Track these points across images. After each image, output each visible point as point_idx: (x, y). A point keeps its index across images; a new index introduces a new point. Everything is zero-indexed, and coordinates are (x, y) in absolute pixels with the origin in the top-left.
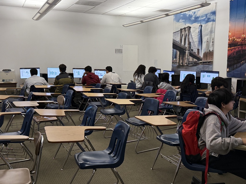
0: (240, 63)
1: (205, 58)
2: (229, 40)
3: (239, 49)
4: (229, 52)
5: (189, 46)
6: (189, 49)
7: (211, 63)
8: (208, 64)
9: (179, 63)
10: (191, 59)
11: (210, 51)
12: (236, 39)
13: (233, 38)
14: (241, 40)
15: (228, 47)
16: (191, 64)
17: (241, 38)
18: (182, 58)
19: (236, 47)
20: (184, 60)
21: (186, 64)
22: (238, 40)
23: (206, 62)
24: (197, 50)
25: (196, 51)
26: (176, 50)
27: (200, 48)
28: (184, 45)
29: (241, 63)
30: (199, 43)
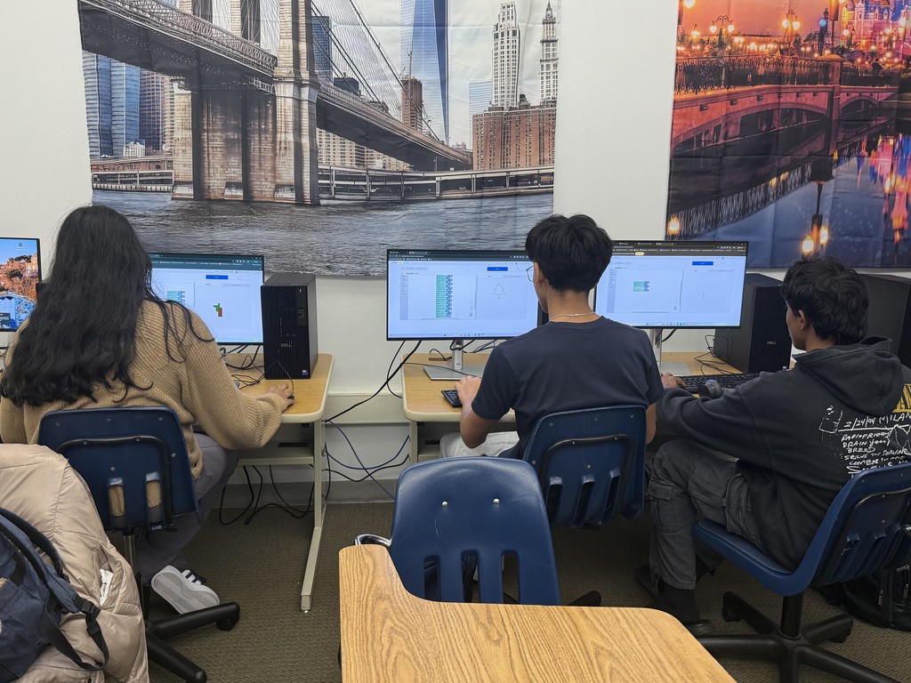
0: (766, 187)
1: (498, 152)
2: (682, 39)
3: (762, 103)
4: (684, 116)
5: (303, 46)
6: (305, 75)
7: (536, 187)
8: (512, 190)
9: (198, 182)
10: (337, 154)
11: (527, 106)
12: (737, 40)
13: (713, 29)
14: (775, 51)
15: (678, 87)
16: (344, 189)
17: (778, 39)
18: (228, 143)
19: (739, 89)
20: (268, 165)
21: (289, 195)
22: (753, 46)
23: (499, 181)
24: (398, 90)
25: (393, 94)
26: (136, 70)
27: (427, 76)
28: (238, 34)
29: (774, 181)
30: (416, 35)
